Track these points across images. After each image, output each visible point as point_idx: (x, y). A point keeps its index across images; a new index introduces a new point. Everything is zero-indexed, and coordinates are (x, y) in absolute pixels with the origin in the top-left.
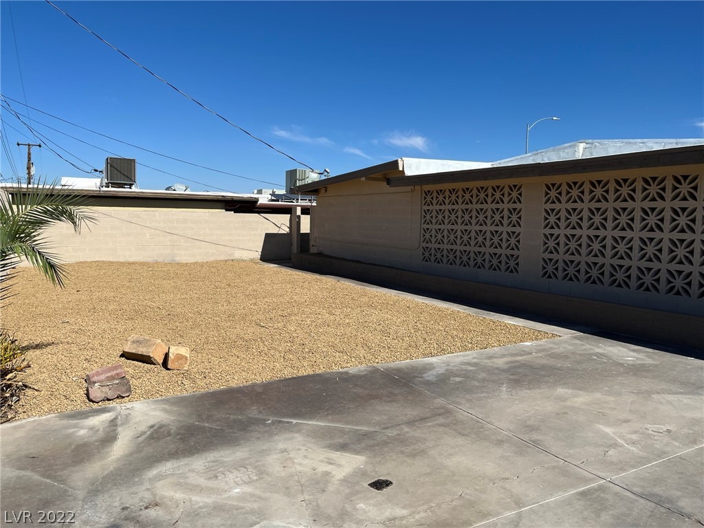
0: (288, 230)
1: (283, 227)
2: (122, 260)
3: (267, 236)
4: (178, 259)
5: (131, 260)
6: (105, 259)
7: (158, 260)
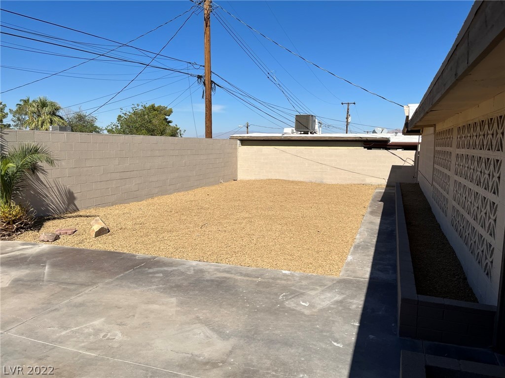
0: (413, 163)
1: (408, 161)
2: (291, 179)
3: (394, 167)
4: (325, 181)
5: (296, 180)
6: (282, 178)
7: (312, 181)
